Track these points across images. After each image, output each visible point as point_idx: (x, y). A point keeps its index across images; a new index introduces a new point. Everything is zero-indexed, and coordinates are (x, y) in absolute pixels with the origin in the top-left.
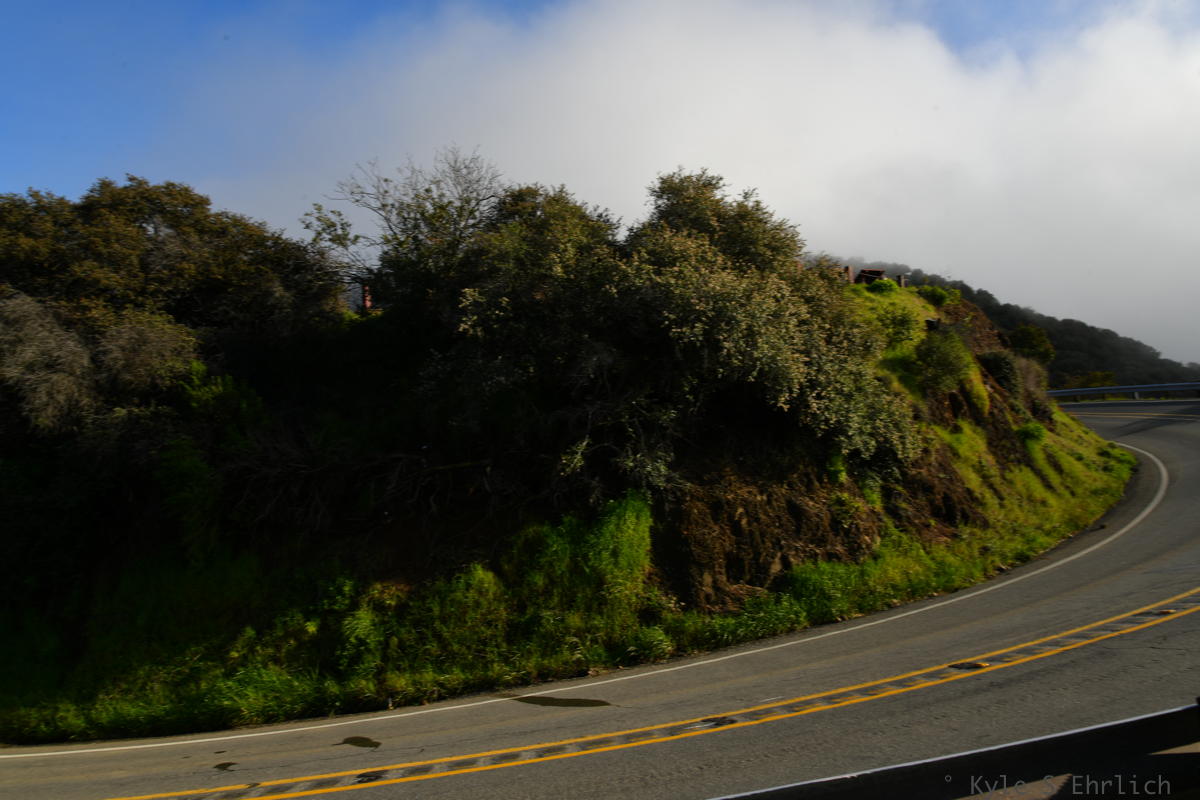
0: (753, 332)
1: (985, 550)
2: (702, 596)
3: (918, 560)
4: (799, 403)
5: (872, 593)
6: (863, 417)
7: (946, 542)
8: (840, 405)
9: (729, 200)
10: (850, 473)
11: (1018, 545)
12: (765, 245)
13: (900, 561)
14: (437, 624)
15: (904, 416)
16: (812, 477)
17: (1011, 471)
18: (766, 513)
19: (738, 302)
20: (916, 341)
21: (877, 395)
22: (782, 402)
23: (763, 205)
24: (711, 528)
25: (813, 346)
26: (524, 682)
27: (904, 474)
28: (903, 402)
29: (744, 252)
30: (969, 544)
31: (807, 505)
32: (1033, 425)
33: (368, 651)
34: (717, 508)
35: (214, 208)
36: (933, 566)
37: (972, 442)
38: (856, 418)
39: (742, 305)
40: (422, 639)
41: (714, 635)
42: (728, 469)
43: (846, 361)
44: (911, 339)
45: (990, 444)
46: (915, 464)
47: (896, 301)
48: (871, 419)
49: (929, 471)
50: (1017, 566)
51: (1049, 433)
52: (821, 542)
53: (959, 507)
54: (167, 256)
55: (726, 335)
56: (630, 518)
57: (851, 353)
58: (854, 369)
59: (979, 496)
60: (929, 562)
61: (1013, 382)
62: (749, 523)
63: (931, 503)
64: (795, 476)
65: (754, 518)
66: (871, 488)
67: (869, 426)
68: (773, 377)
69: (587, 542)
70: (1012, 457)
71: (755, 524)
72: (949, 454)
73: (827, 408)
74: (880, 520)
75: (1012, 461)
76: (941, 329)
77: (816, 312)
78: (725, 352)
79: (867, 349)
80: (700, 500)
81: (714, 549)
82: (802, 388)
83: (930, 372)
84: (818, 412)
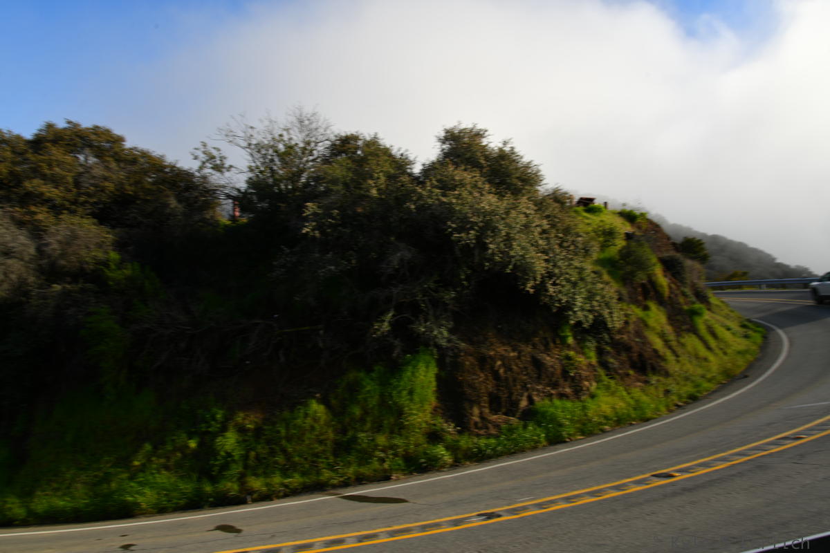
0: (510, 237)
1: (667, 392)
2: (472, 423)
3: (622, 399)
4: (541, 288)
5: (590, 421)
6: (585, 298)
7: (640, 386)
8: (569, 290)
9: (492, 145)
10: (575, 338)
11: (688, 389)
12: (517, 178)
13: (609, 399)
14: (284, 442)
15: (611, 298)
16: (549, 340)
17: (684, 338)
18: (517, 365)
19: (500, 216)
20: (619, 247)
21: (594, 284)
22: (529, 287)
23: (516, 150)
24: (478, 375)
25: (550, 248)
26: (345, 484)
27: (612, 338)
28: (610, 289)
29: (502, 183)
30: (656, 388)
31: (545, 359)
32: (697, 306)
33: (234, 461)
34: (483, 361)
35: (128, 144)
36: (632, 402)
37: (657, 317)
38: (579, 299)
39: (503, 219)
40: (272, 453)
41: (480, 451)
42: (490, 334)
43: (572, 259)
44: (617, 245)
45: (669, 318)
46: (620, 332)
47: (605, 219)
48: (589, 300)
49: (628, 336)
50: (689, 404)
51: (708, 312)
52: (555, 385)
53: (649, 361)
54: (94, 177)
55: (491, 239)
56: (422, 367)
57: (576, 254)
58: (579, 265)
59: (662, 354)
60: (628, 399)
61: (683, 276)
62: (505, 372)
63: (630, 358)
64: (537, 339)
65: (508, 369)
66: (588, 348)
67: (588, 305)
68: (523, 269)
69: (390, 384)
70: (684, 327)
71: (509, 373)
72: (642, 325)
73: (560, 292)
74: (595, 371)
75: (684, 331)
76: (635, 239)
77: (553, 226)
78: (490, 251)
79: (587, 252)
80: (471, 355)
81: (481, 389)
82: (543, 277)
83: (629, 268)
84: (554, 294)
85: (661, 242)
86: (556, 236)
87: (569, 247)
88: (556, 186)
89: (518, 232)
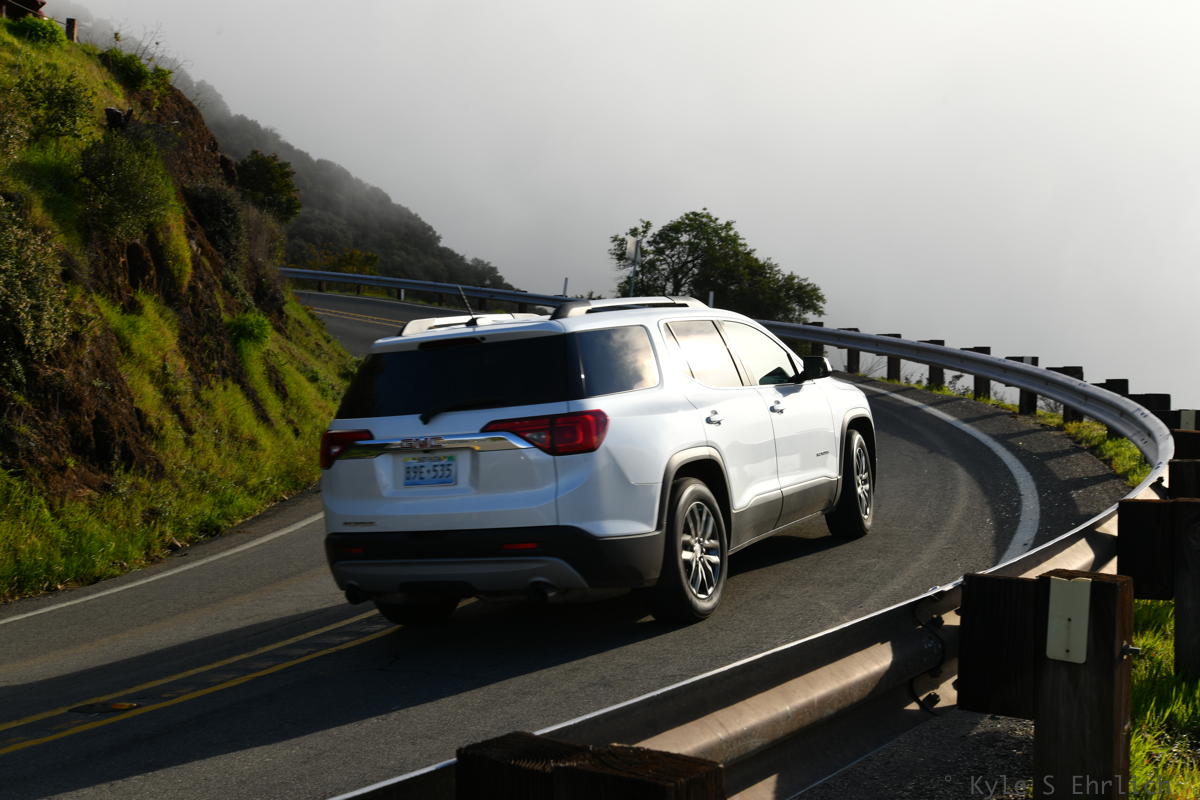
1: (152, 515)
3: (38, 527)
7: (90, 498)
11: (206, 508)
15: (44, 269)
17: (210, 387)
20: (84, 142)
27: (31, 374)
28: (47, 244)
30: (128, 504)
32: (254, 317)
37: (155, 331)
44: (79, 136)
45: (183, 339)
46: (54, 358)
47: (60, 63)
49: (77, 373)
50: (200, 543)
51: (275, 334)
53: (119, 439)
59: (155, 424)
60: (54, 529)
63: (74, 428)
70: (215, 364)
72: (115, 349)
75: (213, 371)
76: (131, 128)
85: (195, 151)
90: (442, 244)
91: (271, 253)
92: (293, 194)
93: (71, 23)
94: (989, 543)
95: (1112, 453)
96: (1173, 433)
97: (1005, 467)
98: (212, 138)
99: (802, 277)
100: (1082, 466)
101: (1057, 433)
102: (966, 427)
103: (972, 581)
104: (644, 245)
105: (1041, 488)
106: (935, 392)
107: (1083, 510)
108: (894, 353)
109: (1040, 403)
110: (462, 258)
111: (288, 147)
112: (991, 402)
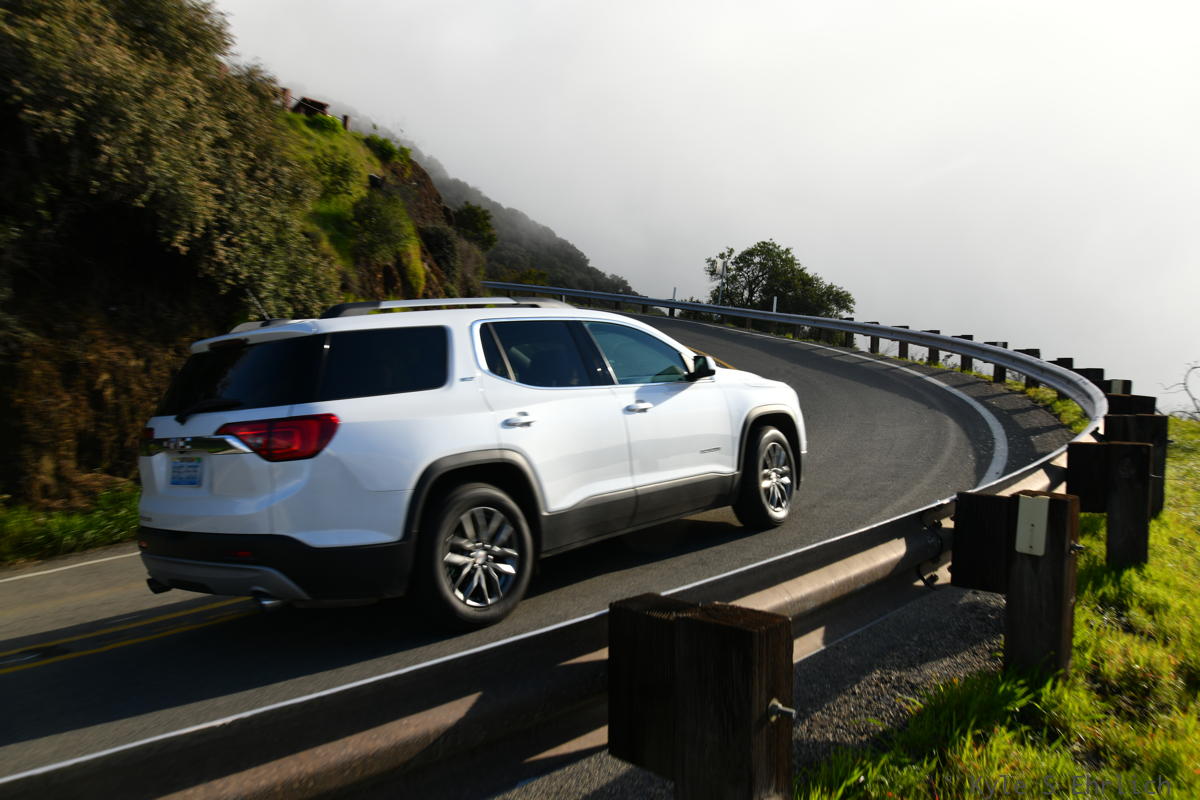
0: (149, 139)
2: (37, 486)
4: (202, 246)
6: (282, 277)
8: (255, 258)
12: (181, 28)
15: (329, 283)
18: (140, 383)
19: (132, 94)
20: (355, 197)
21: (302, 254)
22: (179, 241)
24: (58, 397)
25: (229, 177)
28: (331, 266)
29: (147, 29)
34: (71, 372)
38: (272, 278)
39: (138, 100)
41: (50, 538)
42: (92, 320)
43: (268, 204)
44: (350, 194)
47: (339, 146)
48: (290, 281)
55: (107, 136)
57: (276, 195)
58: (279, 216)
61: (452, 264)
62: (116, 395)
65: (123, 389)
67: (287, 289)
68: (169, 206)
71: (124, 396)
73: (238, 259)
76: (385, 188)
77: (239, 134)
78: (103, 159)
79: (296, 195)
80: (47, 357)
81: (61, 424)
82: (208, 227)
83: (366, 237)
84: (226, 262)
85: (426, 202)
86: (244, 156)
87: (265, 180)
88: (254, 63)
89: (168, 133)
90: (590, 265)
91: (476, 271)
92: (492, 232)
93: (345, 118)
94: (971, 473)
95: (1060, 410)
96: (1107, 396)
97: (983, 419)
98: (438, 195)
99: (839, 286)
100: (1039, 419)
101: (1021, 396)
102: (955, 391)
103: (962, 497)
104: (729, 265)
105: (1008, 434)
106: (933, 366)
107: (1039, 450)
108: (904, 339)
109: (1008, 375)
110: (604, 274)
111: (487, 200)
112: (973, 374)
